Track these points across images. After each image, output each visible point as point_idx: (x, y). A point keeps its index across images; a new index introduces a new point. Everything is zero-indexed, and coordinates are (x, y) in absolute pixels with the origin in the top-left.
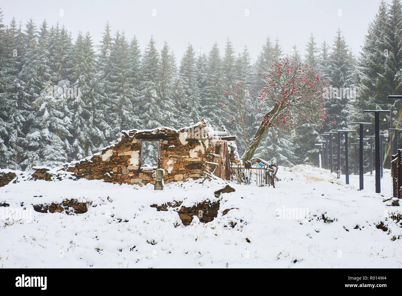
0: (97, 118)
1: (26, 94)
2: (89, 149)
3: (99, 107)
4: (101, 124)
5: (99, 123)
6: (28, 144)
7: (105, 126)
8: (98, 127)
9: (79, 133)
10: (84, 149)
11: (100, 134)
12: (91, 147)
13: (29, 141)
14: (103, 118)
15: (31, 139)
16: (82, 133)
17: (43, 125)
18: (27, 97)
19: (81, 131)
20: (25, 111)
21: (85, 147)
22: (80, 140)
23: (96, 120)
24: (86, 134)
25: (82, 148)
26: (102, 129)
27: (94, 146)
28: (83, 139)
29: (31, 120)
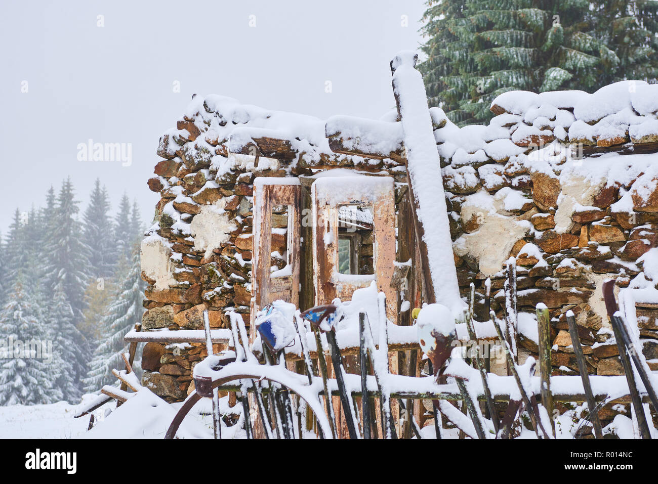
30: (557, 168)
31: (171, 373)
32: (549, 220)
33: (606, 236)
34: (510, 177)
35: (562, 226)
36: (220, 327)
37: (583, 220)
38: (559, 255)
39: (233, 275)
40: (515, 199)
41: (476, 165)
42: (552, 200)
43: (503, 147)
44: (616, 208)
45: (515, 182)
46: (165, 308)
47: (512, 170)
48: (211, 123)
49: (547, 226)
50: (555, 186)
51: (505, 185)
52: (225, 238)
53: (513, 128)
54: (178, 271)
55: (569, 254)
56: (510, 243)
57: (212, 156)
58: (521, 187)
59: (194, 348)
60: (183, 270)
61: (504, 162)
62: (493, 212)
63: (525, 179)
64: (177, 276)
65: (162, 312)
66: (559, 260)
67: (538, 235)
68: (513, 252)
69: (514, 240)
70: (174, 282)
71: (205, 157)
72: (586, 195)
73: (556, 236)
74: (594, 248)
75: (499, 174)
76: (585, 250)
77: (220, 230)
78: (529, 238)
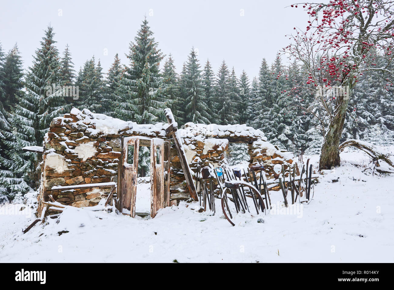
0: (359, 110)
1: (302, 105)
2: (357, 133)
3: (360, 101)
4: (363, 114)
5: (362, 113)
6: (307, 137)
7: (366, 114)
8: (361, 116)
9: (346, 123)
10: (352, 134)
11: (363, 120)
12: (358, 131)
13: (308, 135)
14: (364, 109)
15: (309, 134)
16: (348, 123)
17: (316, 123)
18: (304, 106)
19: (347, 122)
20: (304, 116)
21: (353, 132)
22: (347, 128)
23: (358, 111)
24: (352, 123)
25: (350, 133)
26: (365, 117)
27: (360, 131)
28: (350, 127)
29: (309, 121)
30: (204, 140)
31: (64, 201)
32: (201, 152)
33: (215, 155)
34: (192, 141)
35: (205, 153)
36: (90, 183)
37: (210, 152)
38: (205, 159)
39: (98, 166)
40: (193, 147)
41: (184, 138)
42: (202, 147)
43: (191, 135)
44: (218, 149)
45: (193, 143)
46: (59, 178)
47: (192, 140)
48: (86, 118)
49: (201, 153)
50: (203, 144)
51: (191, 143)
52: (93, 155)
53: (192, 131)
54: (69, 165)
55: (207, 159)
56: (193, 156)
57: (87, 128)
58: (195, 144)
59: (77, 191)
60: (72, 165)
61: (190, 138)
62: (188, 149)
63: (195, 142)
64: (69, 167)
65: (58, 180)
66: (205, 161)
67: (199, 155)
68: (193, 159)
69: (194, 156)
70: (67, 169)
71: (83, 128)
72: (211, 147)
73: (203, 155)
74: (212, 158)
75: (190, 141)
76: (211, 158)
77: (92, 152)
78: (197, 156)
